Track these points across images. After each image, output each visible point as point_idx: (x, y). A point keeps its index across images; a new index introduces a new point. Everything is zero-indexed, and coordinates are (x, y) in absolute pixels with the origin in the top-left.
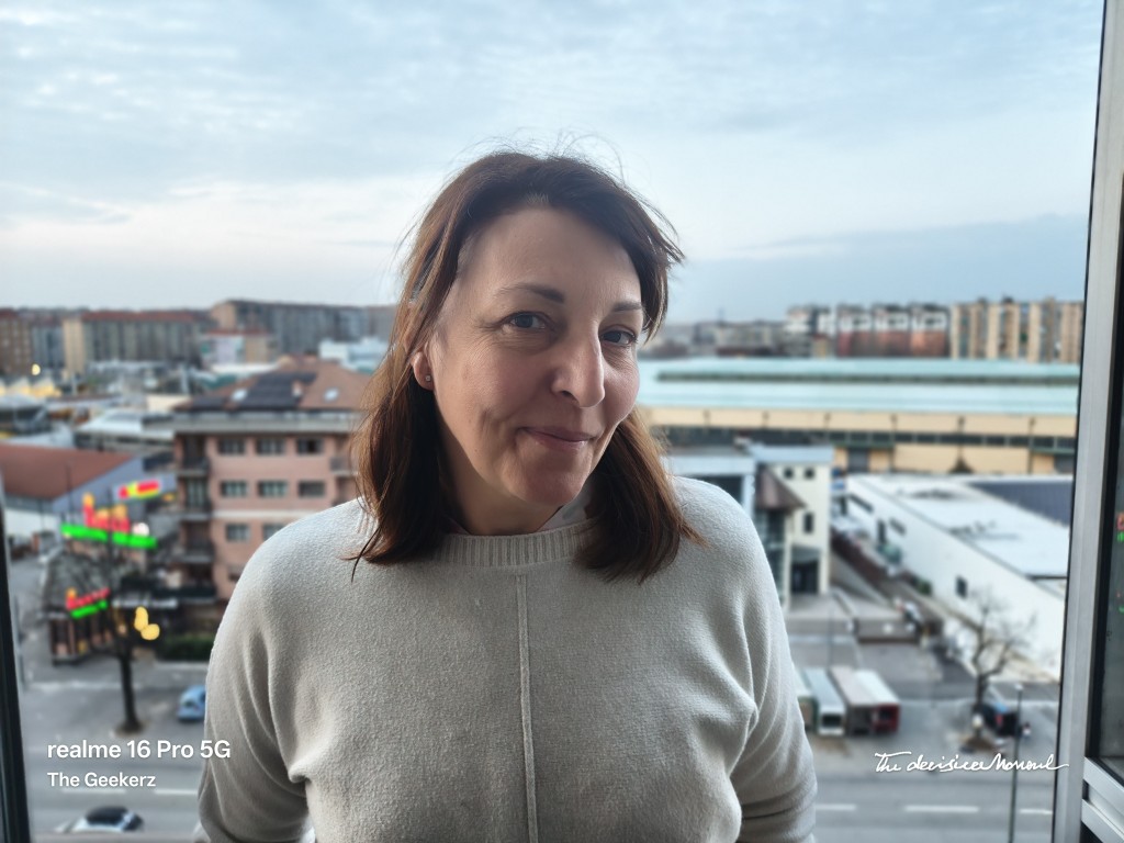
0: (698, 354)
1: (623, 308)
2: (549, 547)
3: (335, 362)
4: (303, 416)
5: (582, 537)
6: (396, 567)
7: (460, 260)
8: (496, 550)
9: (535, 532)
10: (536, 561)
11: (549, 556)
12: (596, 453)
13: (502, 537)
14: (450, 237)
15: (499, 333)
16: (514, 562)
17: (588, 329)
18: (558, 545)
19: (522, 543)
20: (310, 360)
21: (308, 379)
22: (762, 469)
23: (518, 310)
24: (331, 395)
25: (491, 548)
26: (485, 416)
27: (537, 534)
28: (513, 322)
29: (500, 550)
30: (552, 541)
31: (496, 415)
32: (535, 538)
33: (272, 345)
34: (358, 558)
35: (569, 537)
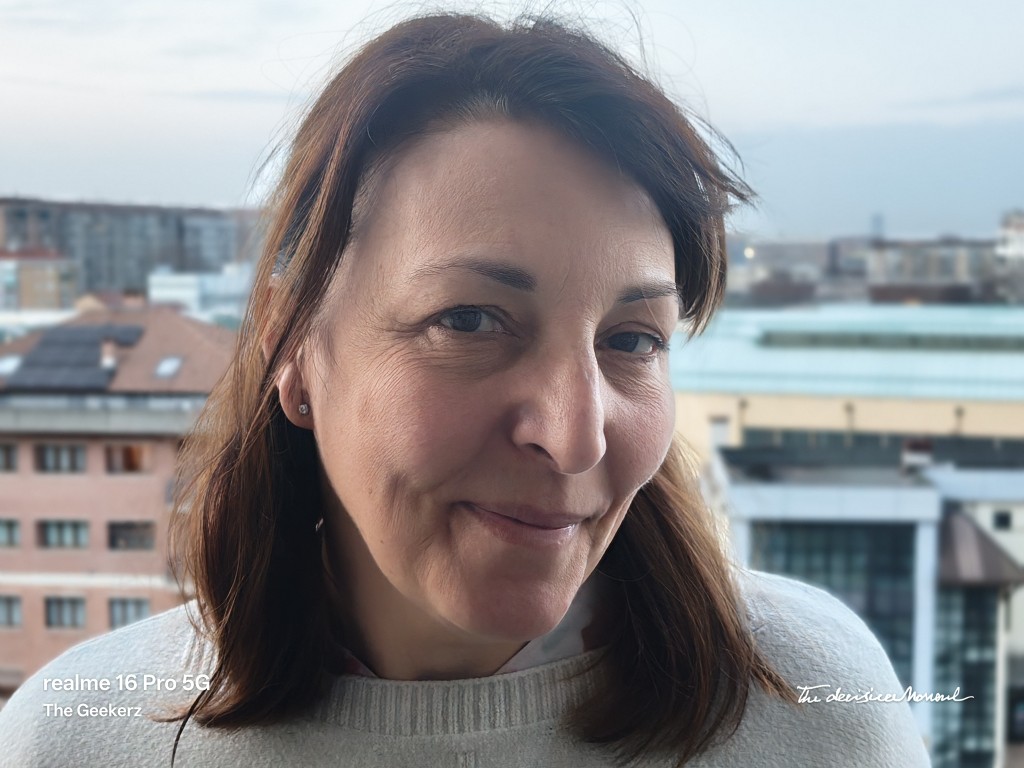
0: (834, 299)
1: (639, 296)
2: (517, 701)
3: (176, 307)
4: (117, 403)
5: (576, 684)
6: (249, 732)
7: (355, 210)
8: (422, 706)
9: (492, 674)
10: (493, 726)
11: (517, 718)
12: (595, 543)
13: (433, 684)
14: (337, 171)
15: (421, 341)
16: (453, 727)
17: (577, 335)
18: (532, 698)
19: (469, 696)
20: (132, 303)
21: (127, 340)
22: (952, 509)
23: (457, 302)
24: (168, 367)
25: (414, 703)
26: (396, 485)
27: (495, 679)
28: (447, 322)
29: (430, 705)
30: (523, 692)
31: (415, 482)
32: (492, 685)
33: (65, 278)
34: (185, 718)
35: (553, 682)
